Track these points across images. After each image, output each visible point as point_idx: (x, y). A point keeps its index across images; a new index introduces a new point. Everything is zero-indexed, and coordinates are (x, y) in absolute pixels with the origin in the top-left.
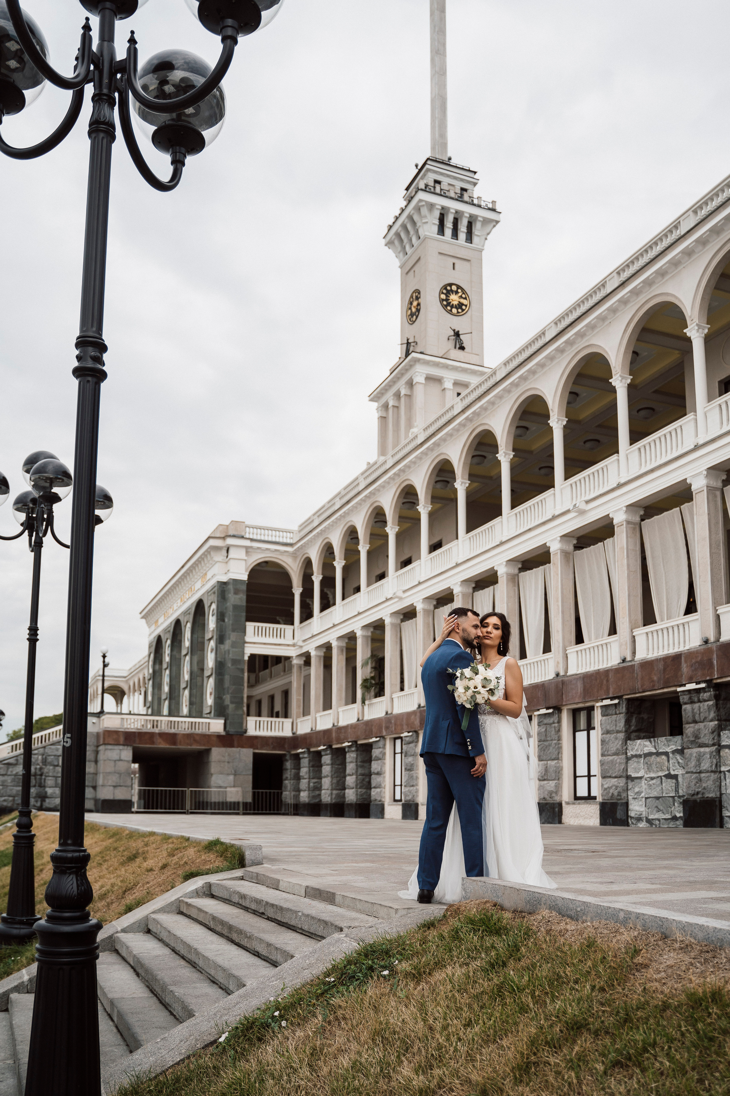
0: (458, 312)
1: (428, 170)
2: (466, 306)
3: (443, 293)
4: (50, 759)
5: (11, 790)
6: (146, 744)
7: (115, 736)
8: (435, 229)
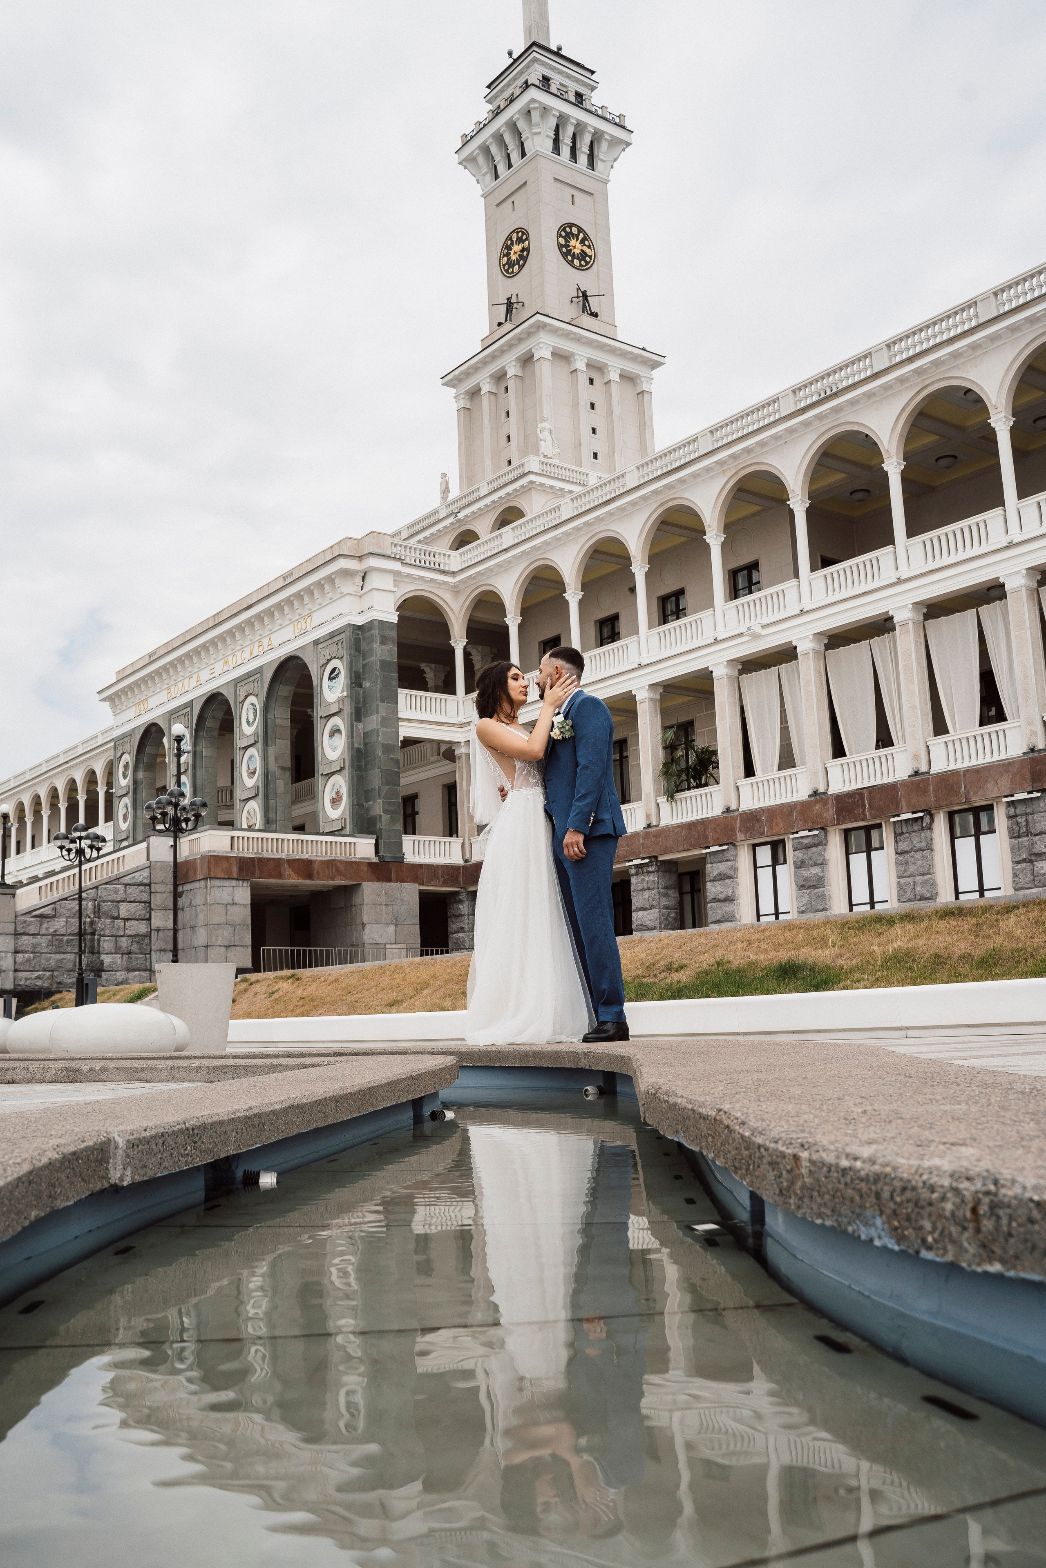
0: (581, 265)
1: (535, 60)
2: (590, 257)
3: (561, 236)
4: (105, 907)
5: (48, 960)
6: (270, 877)
7: (225, 865)
8: (550, 144)
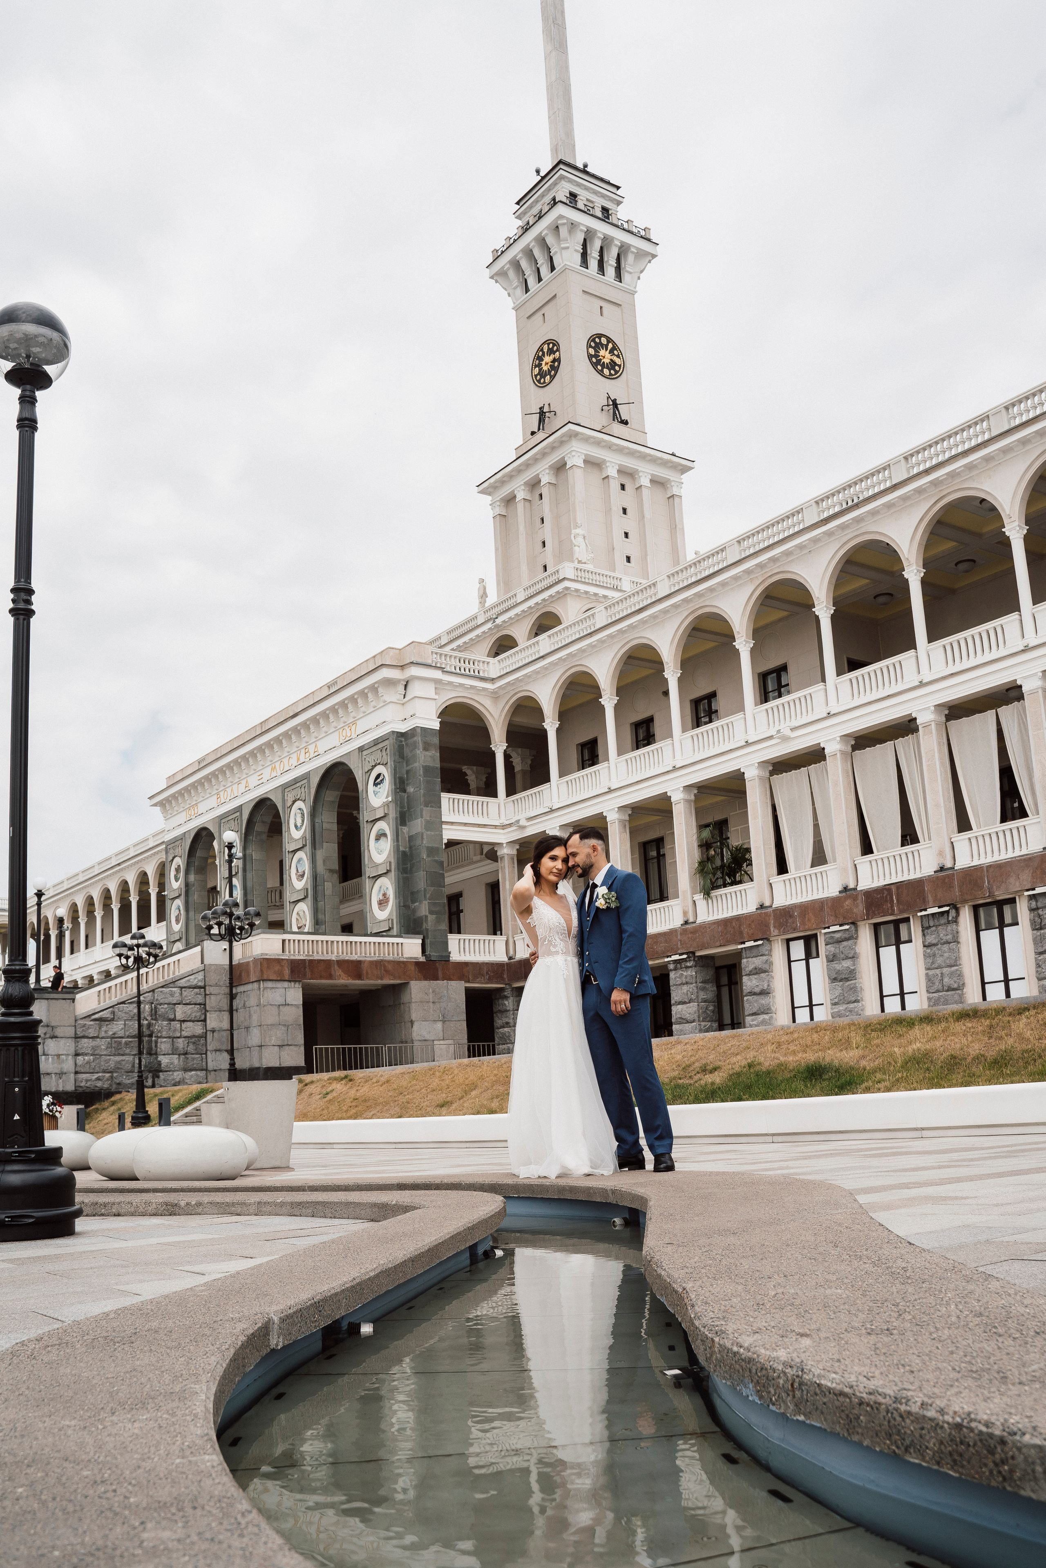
0: (611, 374)
1: (562, 178)
2: (620, 366)
3: (591, 346)
4: (162, 1009)
6: (321, 978)
7: (277, 968)
8: (578, 258)
